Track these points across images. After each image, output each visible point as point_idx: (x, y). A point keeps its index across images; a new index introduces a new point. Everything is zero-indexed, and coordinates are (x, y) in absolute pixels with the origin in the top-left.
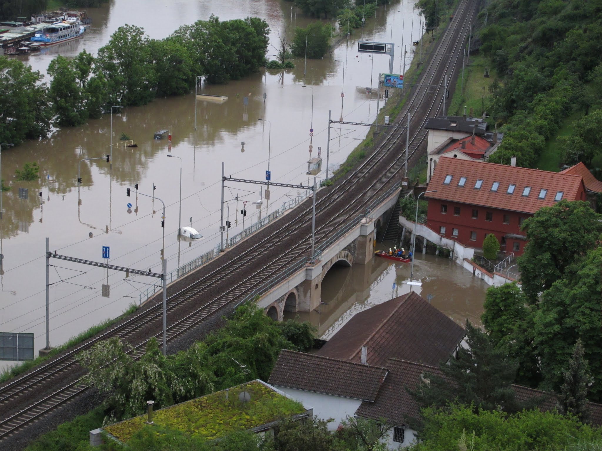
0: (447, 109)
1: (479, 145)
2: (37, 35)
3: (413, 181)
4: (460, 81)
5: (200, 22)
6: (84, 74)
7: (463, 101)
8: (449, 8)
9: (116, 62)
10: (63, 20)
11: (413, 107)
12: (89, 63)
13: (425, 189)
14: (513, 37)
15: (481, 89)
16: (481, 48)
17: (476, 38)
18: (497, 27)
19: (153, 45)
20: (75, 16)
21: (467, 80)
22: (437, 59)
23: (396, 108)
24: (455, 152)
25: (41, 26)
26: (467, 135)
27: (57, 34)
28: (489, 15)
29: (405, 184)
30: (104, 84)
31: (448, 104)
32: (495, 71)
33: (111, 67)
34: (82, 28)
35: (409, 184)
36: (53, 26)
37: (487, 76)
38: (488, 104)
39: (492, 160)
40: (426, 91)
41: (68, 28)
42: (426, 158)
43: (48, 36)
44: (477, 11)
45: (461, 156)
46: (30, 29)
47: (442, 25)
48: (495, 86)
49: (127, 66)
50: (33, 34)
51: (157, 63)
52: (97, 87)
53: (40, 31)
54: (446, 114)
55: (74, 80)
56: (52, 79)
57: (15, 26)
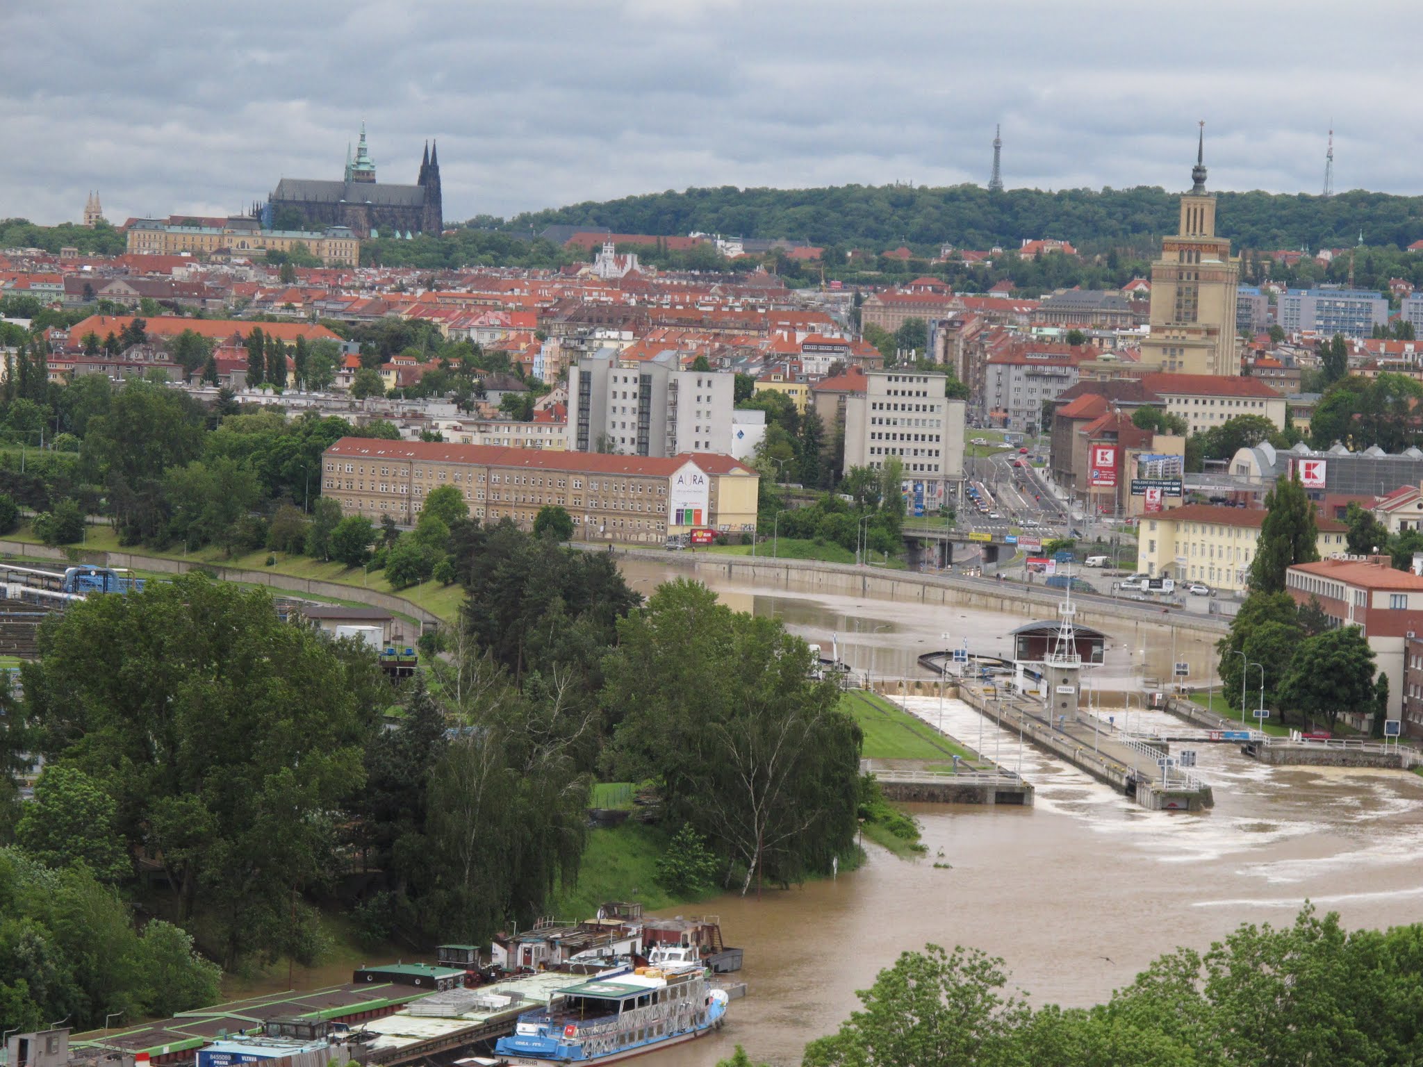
2: (526, 1029)
20: (676, 939)
25: (538, 987)
27: (612, 1026)
34: (719, 995)
36: (596, 990)
41: (657, 997)
43: (572, 1036)
46: (494, 998)
50: (506, 1024)
53: (536, 1012)
57: (429, 984)
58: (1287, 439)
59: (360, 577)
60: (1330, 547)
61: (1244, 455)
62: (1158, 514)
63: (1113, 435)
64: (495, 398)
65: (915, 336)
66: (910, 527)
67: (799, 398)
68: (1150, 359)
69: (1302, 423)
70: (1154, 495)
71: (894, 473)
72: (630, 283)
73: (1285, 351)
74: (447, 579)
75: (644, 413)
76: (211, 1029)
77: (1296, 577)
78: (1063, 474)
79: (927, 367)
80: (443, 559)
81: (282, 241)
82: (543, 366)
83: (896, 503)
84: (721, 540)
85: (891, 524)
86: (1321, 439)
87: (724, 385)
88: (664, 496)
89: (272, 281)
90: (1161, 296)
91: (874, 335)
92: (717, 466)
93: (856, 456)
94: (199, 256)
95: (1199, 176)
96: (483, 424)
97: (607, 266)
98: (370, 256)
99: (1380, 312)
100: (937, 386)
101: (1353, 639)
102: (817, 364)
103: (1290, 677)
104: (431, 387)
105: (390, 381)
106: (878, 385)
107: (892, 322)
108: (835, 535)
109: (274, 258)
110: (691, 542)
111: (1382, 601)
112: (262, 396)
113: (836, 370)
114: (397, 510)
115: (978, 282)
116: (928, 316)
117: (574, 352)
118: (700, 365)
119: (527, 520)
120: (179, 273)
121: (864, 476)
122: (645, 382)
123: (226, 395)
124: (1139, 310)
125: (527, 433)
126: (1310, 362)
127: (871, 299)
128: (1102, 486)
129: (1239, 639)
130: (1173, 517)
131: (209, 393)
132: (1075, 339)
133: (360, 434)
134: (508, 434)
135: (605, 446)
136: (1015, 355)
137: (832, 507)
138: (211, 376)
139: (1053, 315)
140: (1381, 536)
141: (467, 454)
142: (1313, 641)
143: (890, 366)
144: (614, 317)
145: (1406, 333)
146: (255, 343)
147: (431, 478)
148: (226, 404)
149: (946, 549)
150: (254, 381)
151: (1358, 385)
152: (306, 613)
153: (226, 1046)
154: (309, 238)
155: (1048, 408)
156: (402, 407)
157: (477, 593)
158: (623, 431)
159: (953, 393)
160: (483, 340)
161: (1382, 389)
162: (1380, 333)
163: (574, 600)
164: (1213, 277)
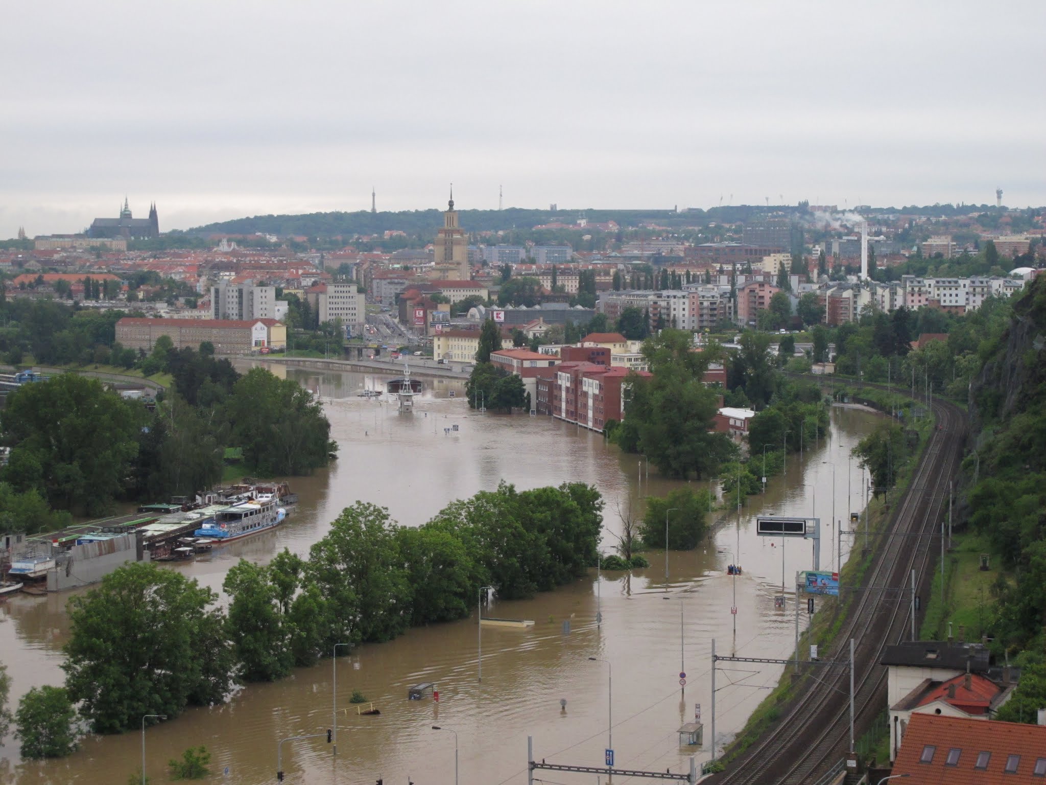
0: (918, 630)
1: (980, 689)
2: (206, 526)
3: (866, 759)
4: (940, 579)
5: (483, 494)
6: (286, 589)
7: (946, 614)
8: (911, 454)
9: (340, 567)
10: (250, 499)
11: (858, 626)
12: (295, 571)
13: (887, 773)
14: (1026, 498)
15: (975, 591)
16: (971, 520)
17: (962, 502)
18: (995, 483)
19: (405, 537)
20: (269, 491)
21: (950, 578)
22: (896, 543)
23: (829, 630)
24: (938, 705)
25: (211, 511)
26: (957, 674)
27: (239, 524)
28: (982, 463)
29: (852, 764)
30: (321, 606)
31: (920, 620)
32: (998, 559)
33: (332, 577)
34: (282, 511)
35: (858, 763)
36: (233, 510)
37: (984, 568)
38: (992, 618)
39: (1004, 717)
40: (879, 599)
41: (257, 512)
42: (887, 717)
43: (225, 528)
44: (961, 456)
45: (948, 711)
46: (194, 515)
47: (900, 484)
48: (999, 585)
49: (360, 574)
50: (198, 525)
51: (410, 568)
52: (309, 612)
53: (210, 520)
54: (918, 637)
55: (268, 602)
56: (231, 600)
57: (168, 511)
58: (490, 303)
59: (131, 372)
60: (507, 344)
61: (473, 310)
62: (440, 335)
63: (422, 304)
64: (182, 300)
65: (345, 269)
66: (345, 343)
67: (300, 294)
68: (435, 275)
69: (494, 297)
70: (439, 327)
71: (339, 323)
72: (234, 253)
73: (487, 270)
74: (166, 372)
75: (240, 303)
76: (82, 532)
77: (494, 356)
78: (404, 320)
79: (349, 282)
80: (164, 364)
81: (97, 242)
82: (200, 287)
83: (340, 334)
84: (273, 352)
85: (339, 343)
86: (502, 303)
87: (271, 292)
88: (250, 335)
89: (93, 258)
90: (439, 251)
91: (329, 270)
92: (269, 323)
93: (322, 318)
94: (64, 249)
95: (451, 204)
96: (178, 310)
97: (224, 247)
98: (130, 247)
99: (523, 254)
100: (354, 289)
101: (517, 380)
102: (308, 282)
103: (493, 395)
104: (156, 297)
105: (141, 295)
106: (331, 289)
107: (336, 265)
108: (316, 348)
109: (93, 249)
110: (260, 353)
111: (527, 364)
112: (91, 303)
113: (315, 284)
114: (145, 345)
115: (368, 248)
116: (349, 262)
117: (212, 281)
118: (261, 284)
119: (196, 347)
120: (56, 257)
121: (327, 324)
122: (240, 292)
123: (77, 303)
124: (431, 256)
125: (195, 313)
126: (496, 274)
127: (327, 256)
128: (419, 324)
129: (473, 381)
130: (447, 335)
131: (70, 302)
132: (406, 268)
133: (129, 316)
134: (187, 314)
135: (226, 317)
136: (383, 276)
137: (315, 337)
138: (70, 297)
139: (397, 259)
140: (526, 339)
141: (172, 322)
142: (501, 381)
143: (335, 281)
144: (228, 267)
145: (533, 261)
146: (87, 282)
147: (158, 332)
148: (76, 307)
149: (360, 351)
150: (87, 297)
151: (515, 282)
152: (111, 387)
153: (88, 537)
154: (107, 241)
155: (397, 296)
156: (146, 305)
157: (177, 376)
158: (233, 311)
159: (360, 291)
160: (177, 278)
161: (524, 283)
162: (523, 262)
163: (215, 377)
164: (458, 243)
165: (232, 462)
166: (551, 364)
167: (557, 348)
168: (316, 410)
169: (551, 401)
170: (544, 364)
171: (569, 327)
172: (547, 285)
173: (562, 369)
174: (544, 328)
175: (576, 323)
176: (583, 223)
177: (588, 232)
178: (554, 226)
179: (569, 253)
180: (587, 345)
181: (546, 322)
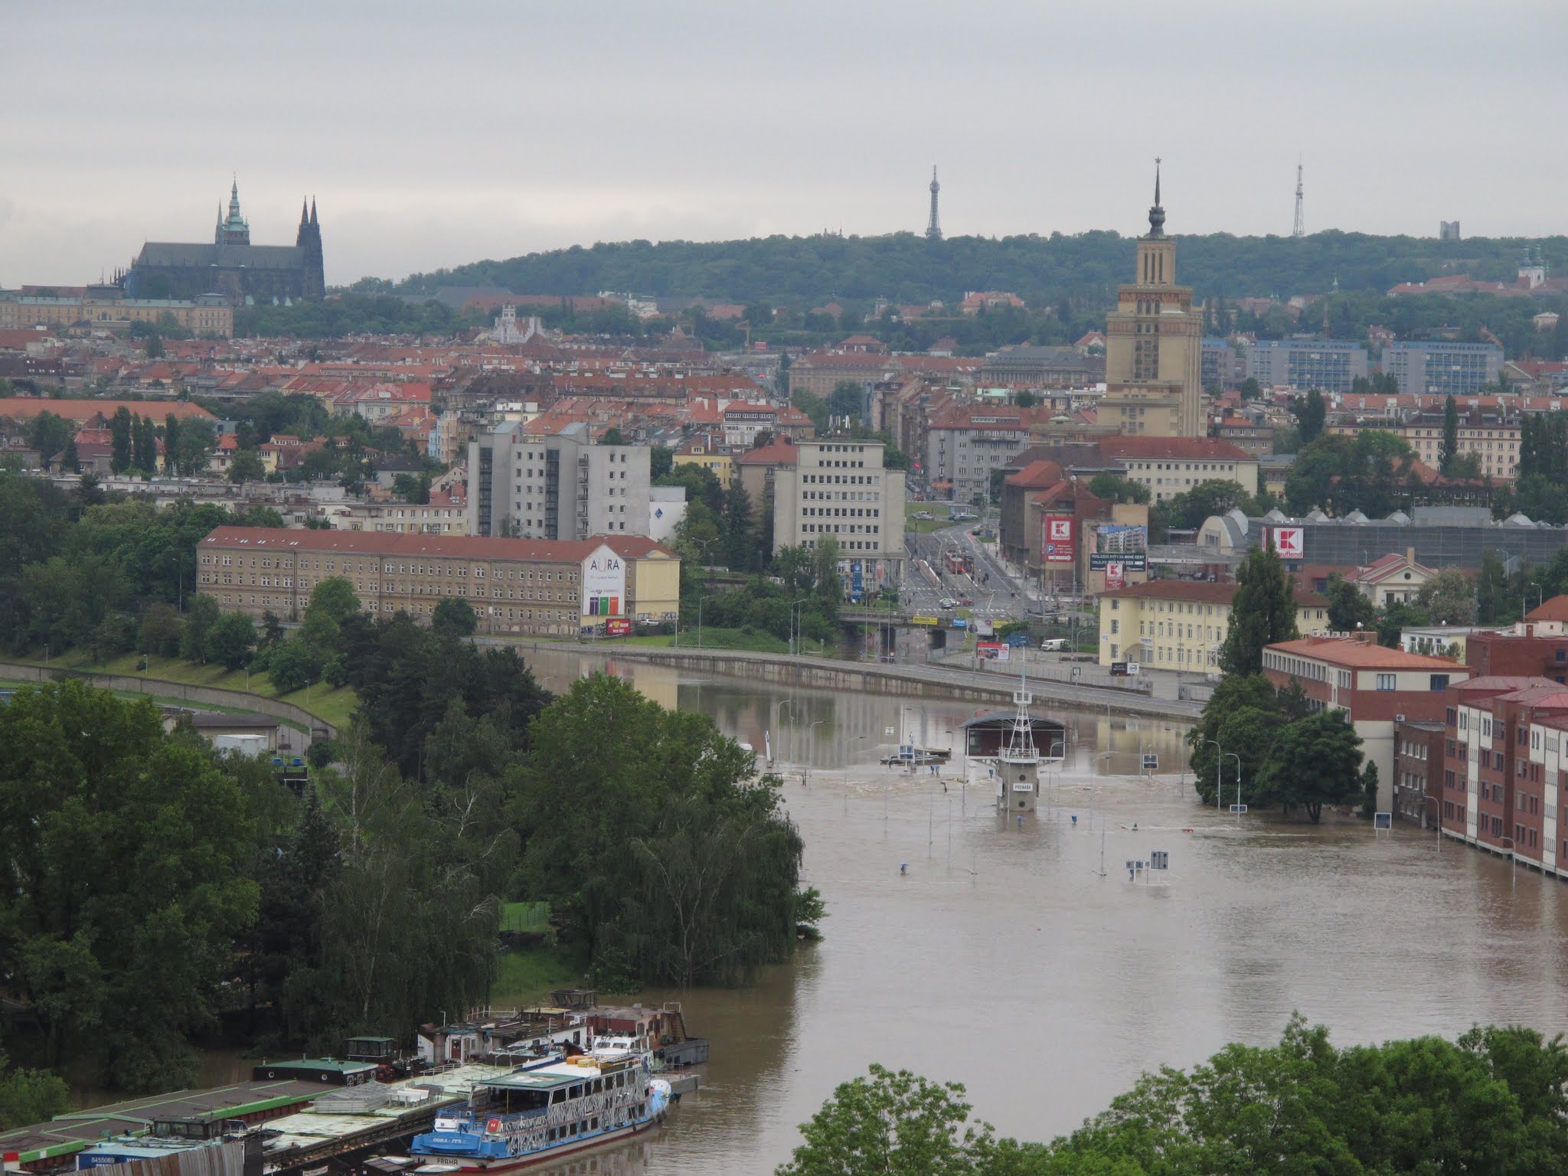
2: (445, 1125)
5: (1238, 1054)
10: (572, 1049)
20: (625, 1028)
25: (460, 1081)
27: (540, 1120)
34: (661, 1086)
36: (522, 1080)
41: (590, 1087)
43: (498, 1131)
46: (411, 1093)
50: (424, 1119)
53: (455, 1107)
57: (338, 1080)
58: (1260, 505)
59: (241, 681)
60: (1311, 624)
61: (1213, 524)
62: (1120, 592)
63: (1069, 504)
64: (386, 479)
65: (848, 400)
66: (849, 612)
67: (721, 467)
68: (1106, 420)
69: (1276, 488)
70: (1116, 571)
71: (829, 552)
72: (534, 349)
73: (1255, 408)
74: (337, 682)
75: (552, 492)
76: (97, 1132)
77: (1272, 657)
78: (1015, 550)
79: (861, 435)
80: (332, 659)
81: (149, 310)
82: (439, 442)
83: (832, 585)
84: (641, 631)
85: (828, 609)
86: (1297, 505)
87: (639, 461)
88: (576, 583)
89: (137, 355)
90: (1118, 351)
91: (802, 401)
92: (633, 549)
93: (786, 536)
94: (56, 329)
95: (1156, 217)
96: (373, 509)
97: (508, 331)
98: (244, 326)
99: (1358, 364)
100: (874, 455)
101: (1338, 725)
102: (742, 434)
103: (1269, 768)
104: (315, 469)
105: (270, 463)
106: (809, 455)
107: (823, 387)
108: (765, 623)
109: (139, 329)
110: (607, 633)
111: (1368, 682)
112: (130, 484)
113: (762, 440)
114: (281, 606)
115: (917, 339)
116: (862, 378)
117: (475, 426)
118: (612, 438)
119: (424, 614)
120: (33, 349)
121: (795, 556)
122: (552, 457)
123: (89, 483)
124: (1094, 368)
125: (423, 517)
126: (1283, 421)
127: (798, 360)
128: (1058, 561)
129: (1211, 727)
130: (1139, 594)
131: (70, 480)
132: (1025, 400)
133: (238, 521)
134: (402, 519)
135: (510, 529)
136: (959, 420)
137: (761, 592)
138: (72, 463)
139: (999, 374)
140: (1366, 611)
141: (357, 543)
142: (1291, 730)
143: (821, 432)
144: (517, 387)
145: (1388, 385)
146: (120, 424)
147: (317, 571)
148: (89, 492)
149: (888, 635)
150: (120, 466)
151: (1334, 444)
152: (187, 724)
153: (109, 1148)
154: (177, 307)
155: (997, 477)
156: (285, 491)
157: (370, 698)
158: (529, 513)
159: (891, 462)
160: (373, 415)
161: (1363, 447)
162: (1360, 387)
163: (477, 701)
164: (1174, 329)
165: (524, 943)
166: (1439, 682)
167: (1455, 637)
168: (762, 801)
169: (1435, 788)
170: (1420, 682)
171: (1492, 576)
172: (1428, 453)
173: (1468, 696)
174: (1417, 579)
175: (1510, 566)
176: (1535, 277)
177: (1552, 305)
178: (1448, 286)
179: (1495, 362)
180: (1544, 629)
181: (1425, 561)
